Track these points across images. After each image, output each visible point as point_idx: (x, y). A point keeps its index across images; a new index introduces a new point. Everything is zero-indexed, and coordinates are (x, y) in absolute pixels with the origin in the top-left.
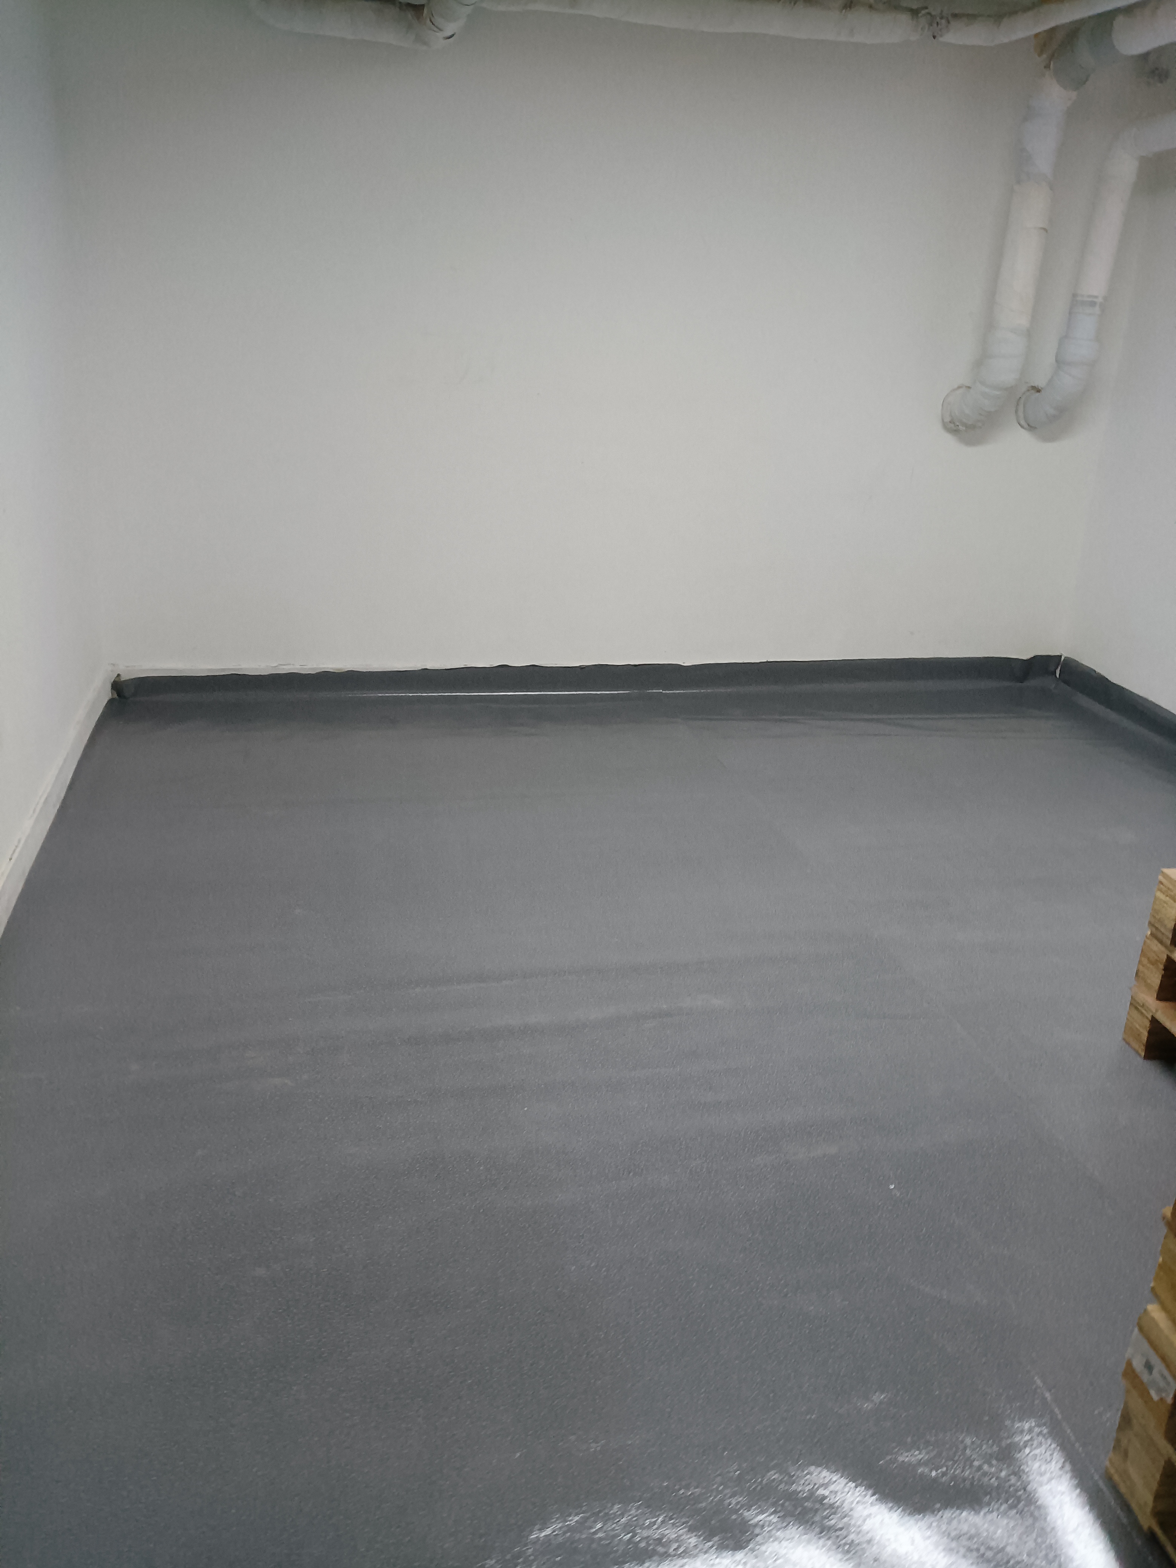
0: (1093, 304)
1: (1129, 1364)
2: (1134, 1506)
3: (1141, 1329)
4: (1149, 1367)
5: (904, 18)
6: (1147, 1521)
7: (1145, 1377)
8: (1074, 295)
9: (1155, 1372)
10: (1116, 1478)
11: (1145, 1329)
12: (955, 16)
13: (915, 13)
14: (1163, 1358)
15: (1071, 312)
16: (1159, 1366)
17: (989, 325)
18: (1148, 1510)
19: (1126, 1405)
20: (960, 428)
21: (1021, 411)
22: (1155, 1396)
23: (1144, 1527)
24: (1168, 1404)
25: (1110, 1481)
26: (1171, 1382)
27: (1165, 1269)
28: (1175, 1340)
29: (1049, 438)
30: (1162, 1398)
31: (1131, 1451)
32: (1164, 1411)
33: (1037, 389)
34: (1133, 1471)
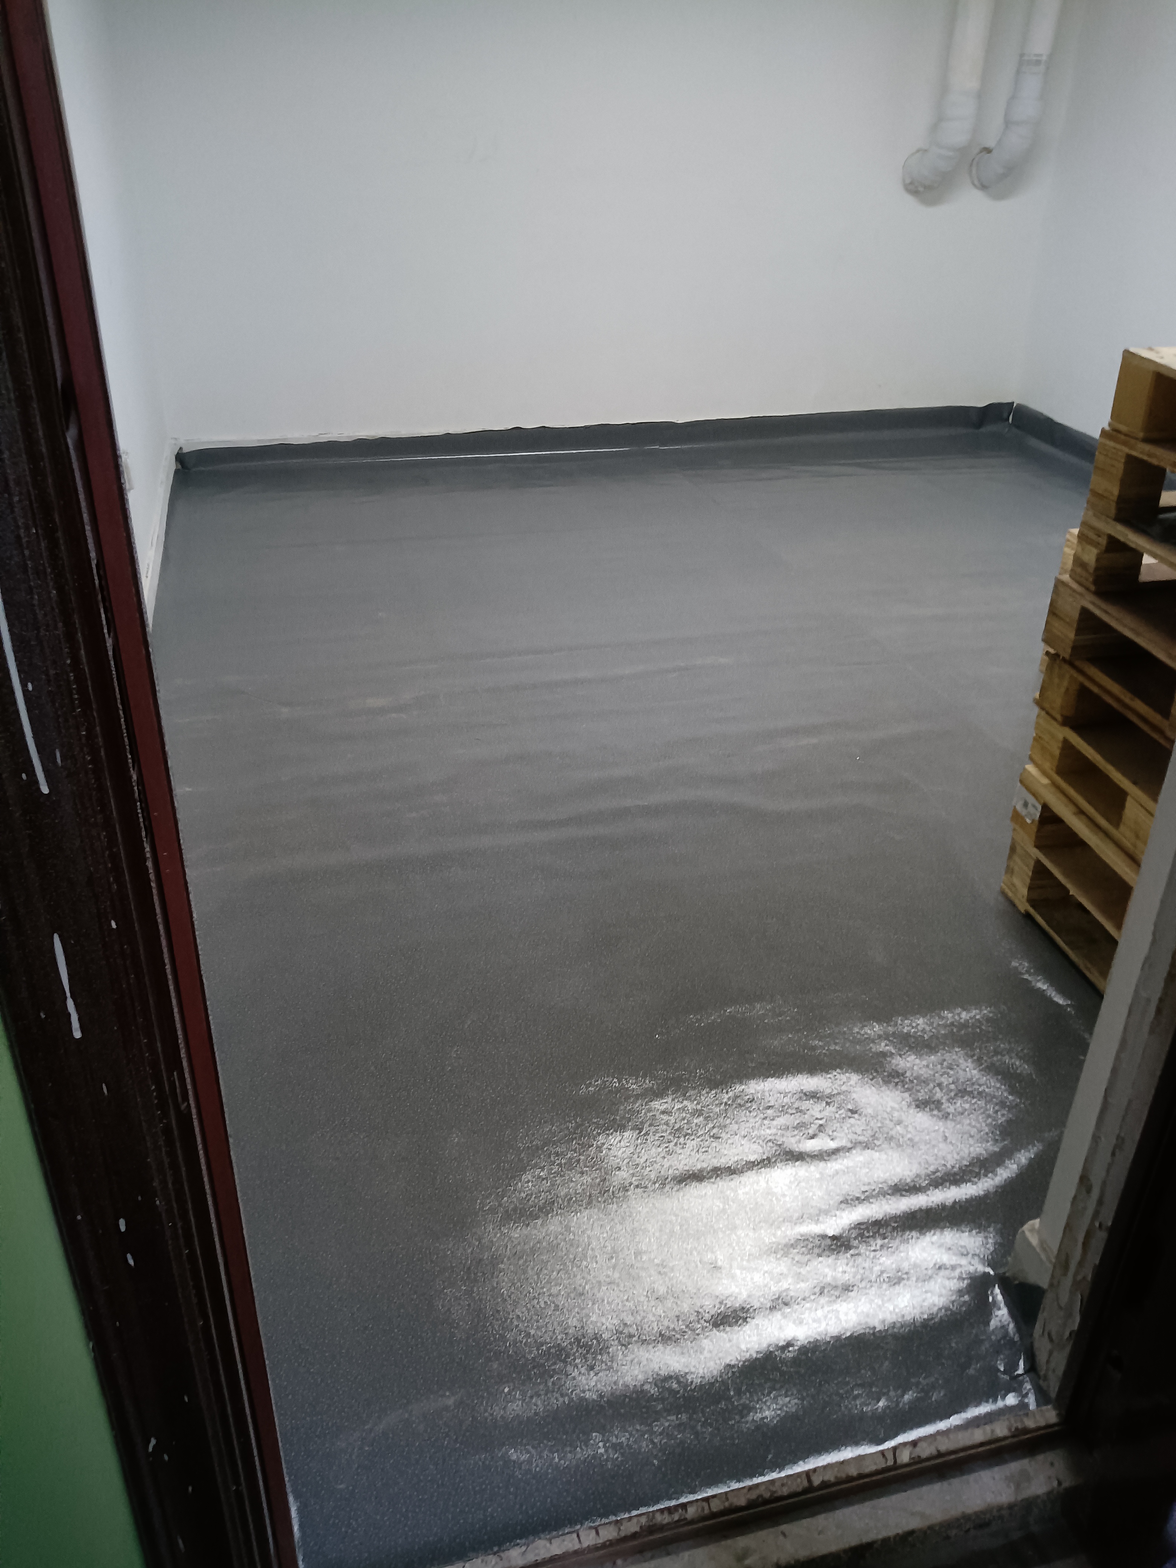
0: (1038, 63)
1: (1014, 810)
2: (1016, 902)
3: (1021, 782)
4: (1026, 805)
6: (1023, 906)
7: (1024, 812)
8: (1022, 55)
9: (1030, 806)
10: (1007, 890)
11: (1024, 781)
14: (1034, 795)
15: (1018, 72)
16: (1031, 800)
17: (943, 89)
18: (1024, 900)
19: (1013, 839)
20: (921, 189)
21: (974, 171)
22: (1029, 821)
23: (1023, 911)
24: (1037, 823)
25: (1003, 893)
26: (1040, 808)
27: (1037, 739)
28: (1045, 781)
29: (1000, 196)
30: (1033, 821)
31: (1016, 869)
32: (1034, 828)
33: (988, 151)
34: (1016, 881)
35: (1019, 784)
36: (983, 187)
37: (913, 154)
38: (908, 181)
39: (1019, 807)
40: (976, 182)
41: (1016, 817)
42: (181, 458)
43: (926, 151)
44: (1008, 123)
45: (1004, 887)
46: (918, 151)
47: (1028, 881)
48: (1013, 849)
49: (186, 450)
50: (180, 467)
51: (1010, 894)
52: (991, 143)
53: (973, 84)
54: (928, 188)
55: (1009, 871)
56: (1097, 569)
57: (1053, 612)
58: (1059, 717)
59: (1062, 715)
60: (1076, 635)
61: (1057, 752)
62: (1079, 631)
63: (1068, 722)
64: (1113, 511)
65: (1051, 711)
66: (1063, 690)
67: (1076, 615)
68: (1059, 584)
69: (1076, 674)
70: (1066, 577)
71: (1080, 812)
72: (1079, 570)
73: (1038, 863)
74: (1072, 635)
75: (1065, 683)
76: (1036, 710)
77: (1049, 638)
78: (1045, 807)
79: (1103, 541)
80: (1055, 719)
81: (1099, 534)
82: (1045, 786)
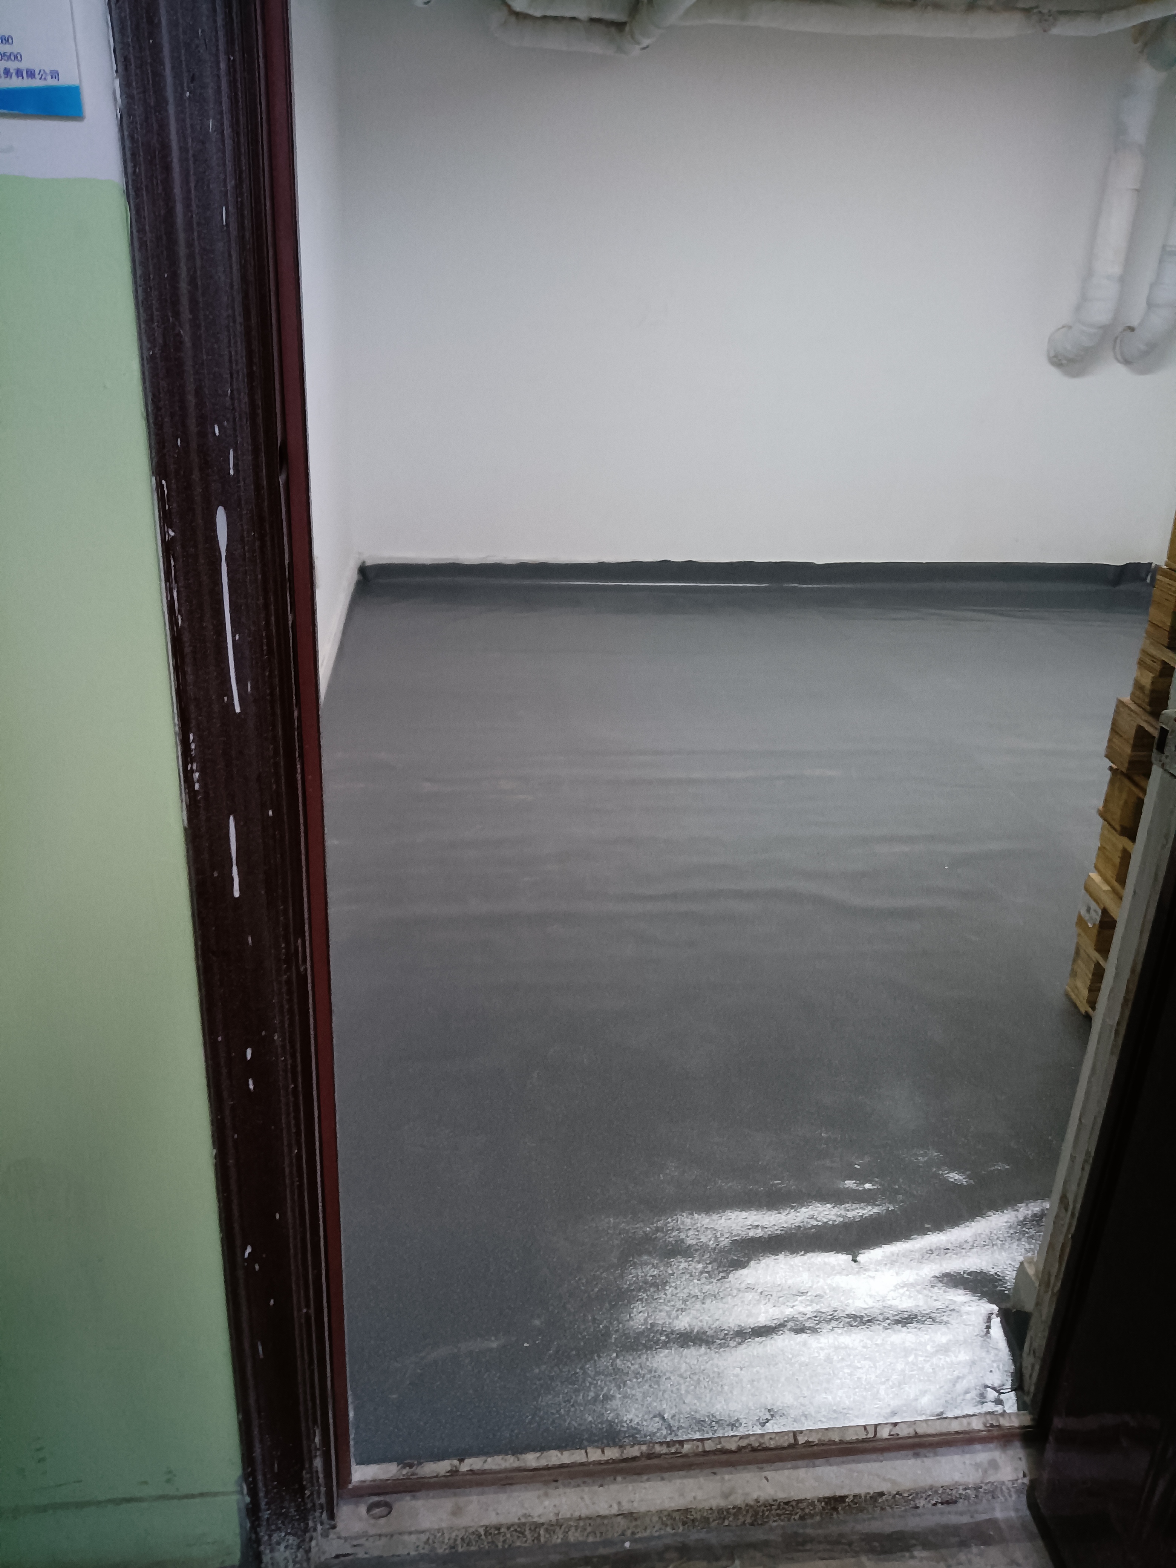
1: (1079, 913)
2: (1078, 1003)
3: (1085, 888)
4: (1088, 910)
5: (1018, 17)
6: (1084, 1006)
7: (1087, 917)
8: (1164, 247)
9: (1092, 911)
10: (1071, 993)
11: (1088, 888)
12: (1062, 13)
13: (1027, 11)
14: (1097, 901)
15: (1161, 262)
16: (1093, 905)
17: (1088, 274)
18: (1085, 1002)
19: (1077, 943)
20: (1064, 362)
21: (1117, 348)
22: (1090, 925)
23: (1083, 1012)
24: (1097, 926)
25: (1067, 995)
26: (1100, 912)
27: (1102, 849)
28: (1106, 888)
29: (1145, 370)
30: (1094, 925)
31: (1079, 971)
32: (1095, 932)
33: (1132, 329)
34: (1079, 984)
35: (1083, 891)
36: (1127, 362)
37: (1058, 329)
38: (1052, 354)
39: (1083, 912)
40: (1119, 357)
41: (1081, 921)
42: (363, 571)
43: (1070, 327)
44: (1151, 305)
45: (1069, 989)
46: (1063, 327)
47: (1089, 983)
48: (1077, 952)
49: (369, 563)
50: (362, 578)
51: (1073, 996)
52: (1135, 323)
53: (1116, 270)
54: (1072, 361)
55: (1074, 974)
56: (1152, 691)
57: (1115, 730)
58: (1118, 827)
59: (1121, 826)
60: (1133, 750)
61: (1117, 861)
62: (1135, 747)
63: (1125, 832)
64: (1166, 641)
65: (1113, 823)
66: (1122, 803)
67: (1132, 732)
68: (1120, 704)
69: (1134, 788)
70: (1127, 699)
72: (1138, 693)
74: (1128, 750)
75: (1124, 796)
76: (1100, 821)
77: (1110, 755)
78: (1105, 912)
79: (1158, 667)
80: (1114, 829)
81: (1154, 659)
82: (1105, 891)
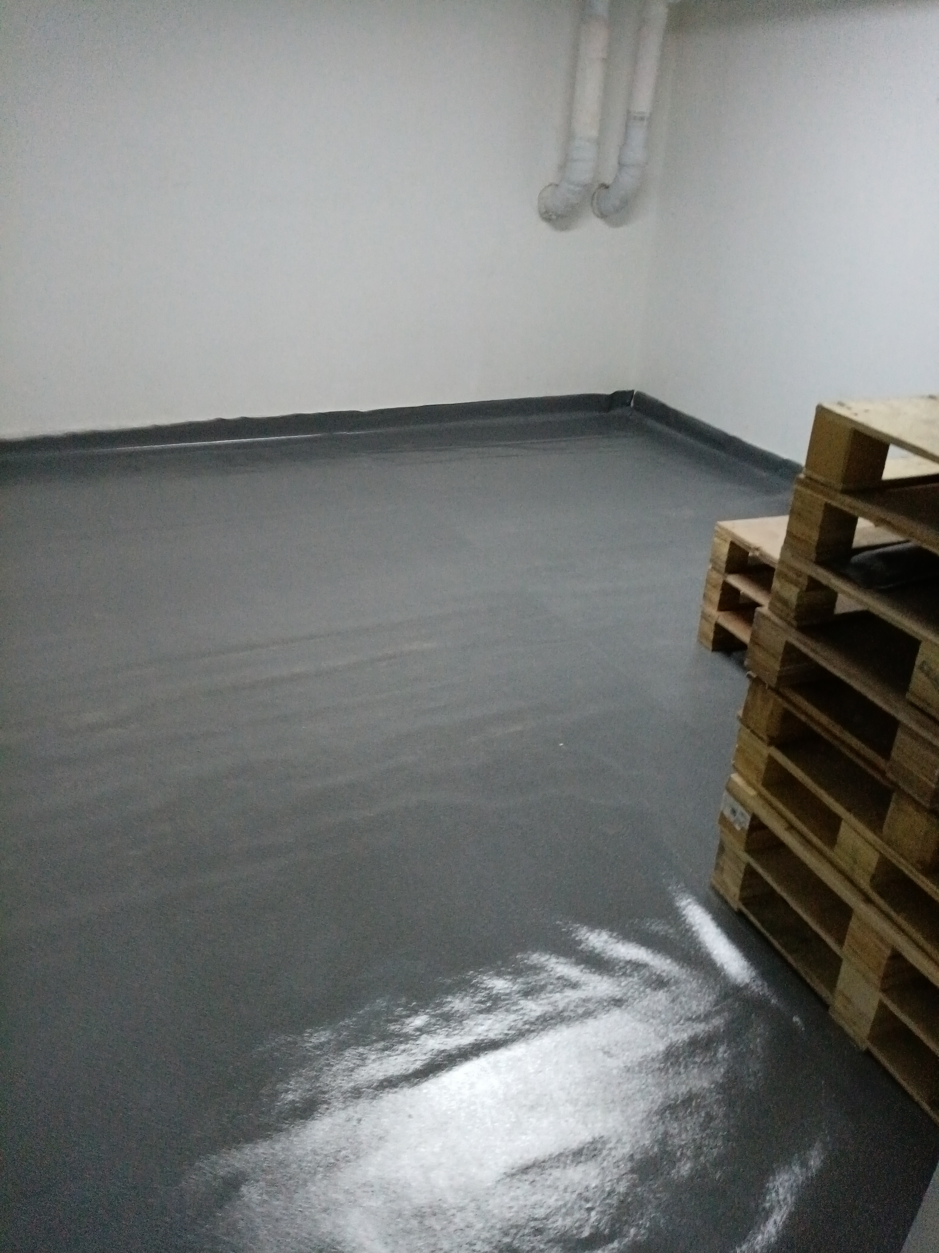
0: (642, 119)
1: (722, 814)
2: (728, 899)
3: (729, 790)
4: (734, 812)
6: (736, 904)
7: (732, 819)
8: (629, 112)
9: (738, 814)
10: (718, 886)
11: (731, 790)
14: (743, 804)
15: (627, 126)
16: (740, 809)
17: (569, 135)
18: (737, 898)
19: (721, 840)
20: (554, 217)
21: (595, 204)
22: (738, 828)
23: (736, 910)
24: (746, 831)
25: (713, 888)
26: (749, 817)
27: (740, 751)
28: (752, 793)
29: (616, 224)
30: (742, 829)
31: (726, 867)
32: (744, 835)
33: (607, 187)
34: (728, 881)
35: (726, 791)
36: (603, 216)
37: (546, 187)
38: (543, 210)
39: (727, 813)
40: (597, 212)
41: (723, 820)
43: (557, 185)
44: (621, 165)
45: (714, 882)
46: (550, 185)
47: (740, 882)
48: (722, 849)
51: (722, 892)
52: (608, 181)
53: (594, 133)
54: (559, 216)
55: (718, 868)
56: (798, 606)
57: (756, 641)
58: (765, 738)
59: (768, 736)
60: (781, 666)
61: (763, 767)
62: (783, 663)
63: (772, 742)
64: (813, 556)
65: (754, 729)
66: (767, 712)
67: (780, 649)
69: (780, 700)
70: (766, 610)
71: (791, 827)
72: (779, 605)
73: (748, 866)
74: (777, 667)
75: (770, 707)
76: (740, 726)
78: (755, 818)
79: (804, 582)
80: (761, 738)
81: (799, 574)
82: (753, 797)
